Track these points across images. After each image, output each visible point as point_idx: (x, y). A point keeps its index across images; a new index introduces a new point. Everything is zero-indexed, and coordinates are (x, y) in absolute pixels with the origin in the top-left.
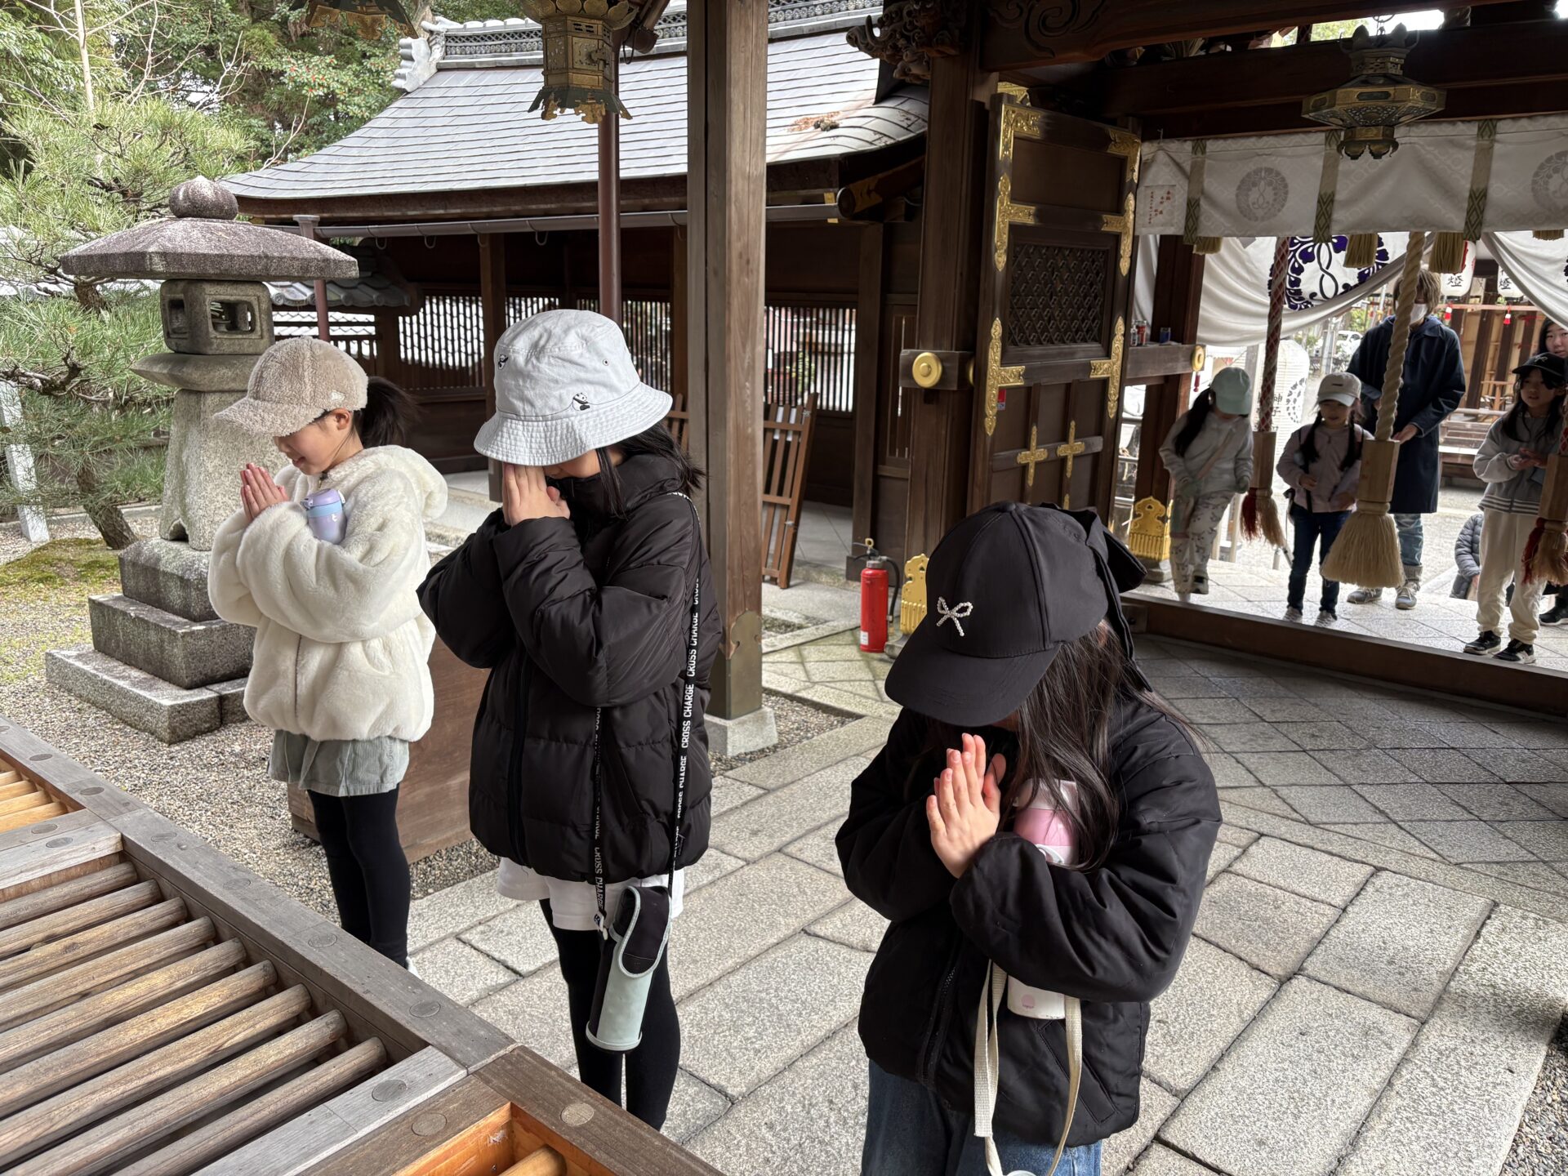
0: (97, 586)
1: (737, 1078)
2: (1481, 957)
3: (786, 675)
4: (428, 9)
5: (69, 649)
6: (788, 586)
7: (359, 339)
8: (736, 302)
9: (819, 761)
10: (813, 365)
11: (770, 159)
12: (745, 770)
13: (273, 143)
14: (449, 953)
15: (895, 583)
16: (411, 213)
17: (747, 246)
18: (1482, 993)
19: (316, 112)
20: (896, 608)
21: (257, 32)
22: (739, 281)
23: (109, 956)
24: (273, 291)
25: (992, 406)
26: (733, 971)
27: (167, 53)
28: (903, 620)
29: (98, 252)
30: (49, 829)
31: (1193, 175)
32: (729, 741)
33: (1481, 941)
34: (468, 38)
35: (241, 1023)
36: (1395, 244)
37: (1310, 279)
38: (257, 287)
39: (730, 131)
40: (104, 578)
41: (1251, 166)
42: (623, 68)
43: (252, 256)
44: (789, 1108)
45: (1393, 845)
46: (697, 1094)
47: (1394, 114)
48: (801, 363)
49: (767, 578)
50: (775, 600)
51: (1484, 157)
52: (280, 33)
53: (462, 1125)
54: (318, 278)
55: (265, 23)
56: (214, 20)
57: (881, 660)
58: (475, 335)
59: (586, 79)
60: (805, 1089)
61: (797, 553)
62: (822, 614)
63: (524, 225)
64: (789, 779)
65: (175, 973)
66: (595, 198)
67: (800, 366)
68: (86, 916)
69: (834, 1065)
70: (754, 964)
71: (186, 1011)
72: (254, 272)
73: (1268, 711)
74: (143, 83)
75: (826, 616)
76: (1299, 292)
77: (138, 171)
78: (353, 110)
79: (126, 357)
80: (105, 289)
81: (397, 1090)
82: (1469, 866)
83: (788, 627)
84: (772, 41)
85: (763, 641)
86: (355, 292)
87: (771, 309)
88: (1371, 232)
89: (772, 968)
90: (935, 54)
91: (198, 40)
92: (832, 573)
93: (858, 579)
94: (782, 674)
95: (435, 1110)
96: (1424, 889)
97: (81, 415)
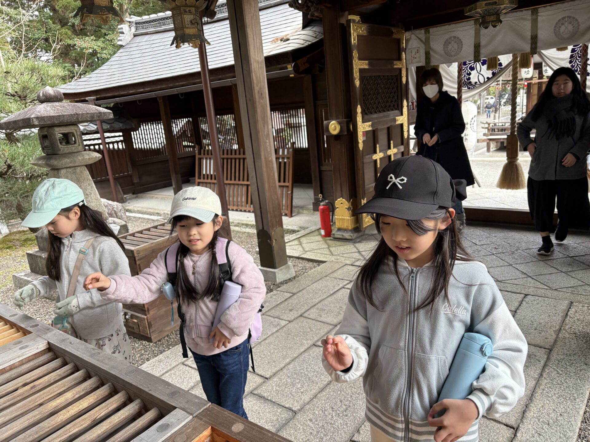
0: (29, 248)
1: (296, 404)
2: (569, 323)
3: (295, 250)
4: (127, 14)
5: (21, 273)
6: (291, 216)
7: (117, 142)
8: (259, 110)
9: (312, 280)
10: (291, 132)
11: (265, 55)
12: (284, 287)
13: (75, 72)
14: (181, 370)
15: (331, 210)
16: (131, 92)
17: (260, 88)
18: (571, 337)
19: (90, 58)
20: (333, 220)
21: (64, 30)
22: (259, 102)
23: (49, 389)
24: (82, 128)
25: (361, 139)
26: (289, 363)
27: (30, 42)
28: (337, 224)
29: (12, 120)
30: (20, 342)
31: (426, 42)
32: (277, 277)
33: (568, 317)
34: (144, 23)
35: (103, 408)
36: (505, 59)
37: (474, 77)
38: (75, 126)
39: (249, 44)
40: (31, 244)
41: (447, 36)
42: (205, 27)
43: (71, 115)
44: (317, 412)
45: (531, 285)
46: (281, 411)
47: (499, 9)
48: (286, 132)
49: (283, 214)
50: (288, 222)
51: (535, 23)
52: (72, 30)
53: (193, 438)
54: (98, 120)
55: (66, 27)
56: (46, 28)
57: (330, 240)
58: (161, 136)
59: (191, 31)
60: (322, 404)
61: (294, 203)
62: (306, 225)
63: (175, 91)
64: (301, 289)
65: (75, 392)
66: (200, 78)
67: (286, 133)
68: (38, 374)
69: (332, 394)
70: (297, 360)
71: (81, 406)
72: (73, 121)
73: (478, 241)
74: (22, 55)
75: (307, 226)
76: (470, 82)
77: (24, 88)
78: (104, 56)
79: (28, 159)
80: (17, 134)
81: (166, 427)
82: (560, 290)
83: (293, 232)
84: (260, 10)
85: (285, 238)
86: (113, 125)
87: (272, 112)
88: (496, 56)
89: (304, 360)
90: (323, 7)
91: (41, 36)
92: (308, 209)
93: (318, 210)
94: (294, 249)
95: (182, 433)
96: (544, 300)
97: (14, 184)
